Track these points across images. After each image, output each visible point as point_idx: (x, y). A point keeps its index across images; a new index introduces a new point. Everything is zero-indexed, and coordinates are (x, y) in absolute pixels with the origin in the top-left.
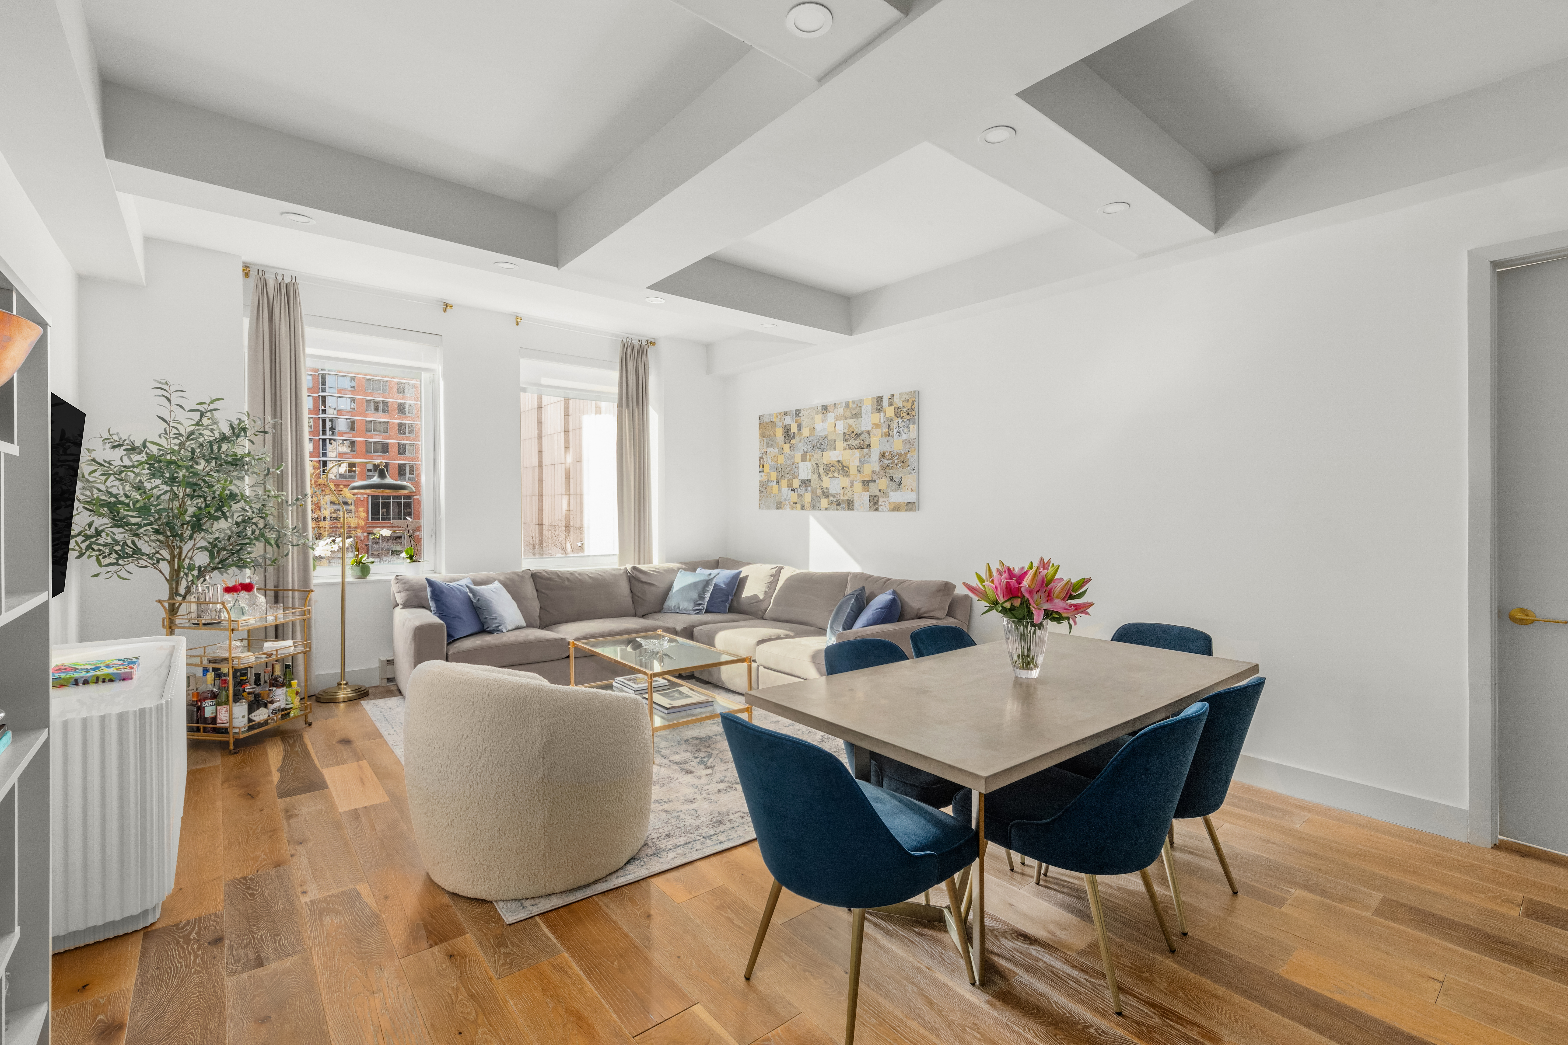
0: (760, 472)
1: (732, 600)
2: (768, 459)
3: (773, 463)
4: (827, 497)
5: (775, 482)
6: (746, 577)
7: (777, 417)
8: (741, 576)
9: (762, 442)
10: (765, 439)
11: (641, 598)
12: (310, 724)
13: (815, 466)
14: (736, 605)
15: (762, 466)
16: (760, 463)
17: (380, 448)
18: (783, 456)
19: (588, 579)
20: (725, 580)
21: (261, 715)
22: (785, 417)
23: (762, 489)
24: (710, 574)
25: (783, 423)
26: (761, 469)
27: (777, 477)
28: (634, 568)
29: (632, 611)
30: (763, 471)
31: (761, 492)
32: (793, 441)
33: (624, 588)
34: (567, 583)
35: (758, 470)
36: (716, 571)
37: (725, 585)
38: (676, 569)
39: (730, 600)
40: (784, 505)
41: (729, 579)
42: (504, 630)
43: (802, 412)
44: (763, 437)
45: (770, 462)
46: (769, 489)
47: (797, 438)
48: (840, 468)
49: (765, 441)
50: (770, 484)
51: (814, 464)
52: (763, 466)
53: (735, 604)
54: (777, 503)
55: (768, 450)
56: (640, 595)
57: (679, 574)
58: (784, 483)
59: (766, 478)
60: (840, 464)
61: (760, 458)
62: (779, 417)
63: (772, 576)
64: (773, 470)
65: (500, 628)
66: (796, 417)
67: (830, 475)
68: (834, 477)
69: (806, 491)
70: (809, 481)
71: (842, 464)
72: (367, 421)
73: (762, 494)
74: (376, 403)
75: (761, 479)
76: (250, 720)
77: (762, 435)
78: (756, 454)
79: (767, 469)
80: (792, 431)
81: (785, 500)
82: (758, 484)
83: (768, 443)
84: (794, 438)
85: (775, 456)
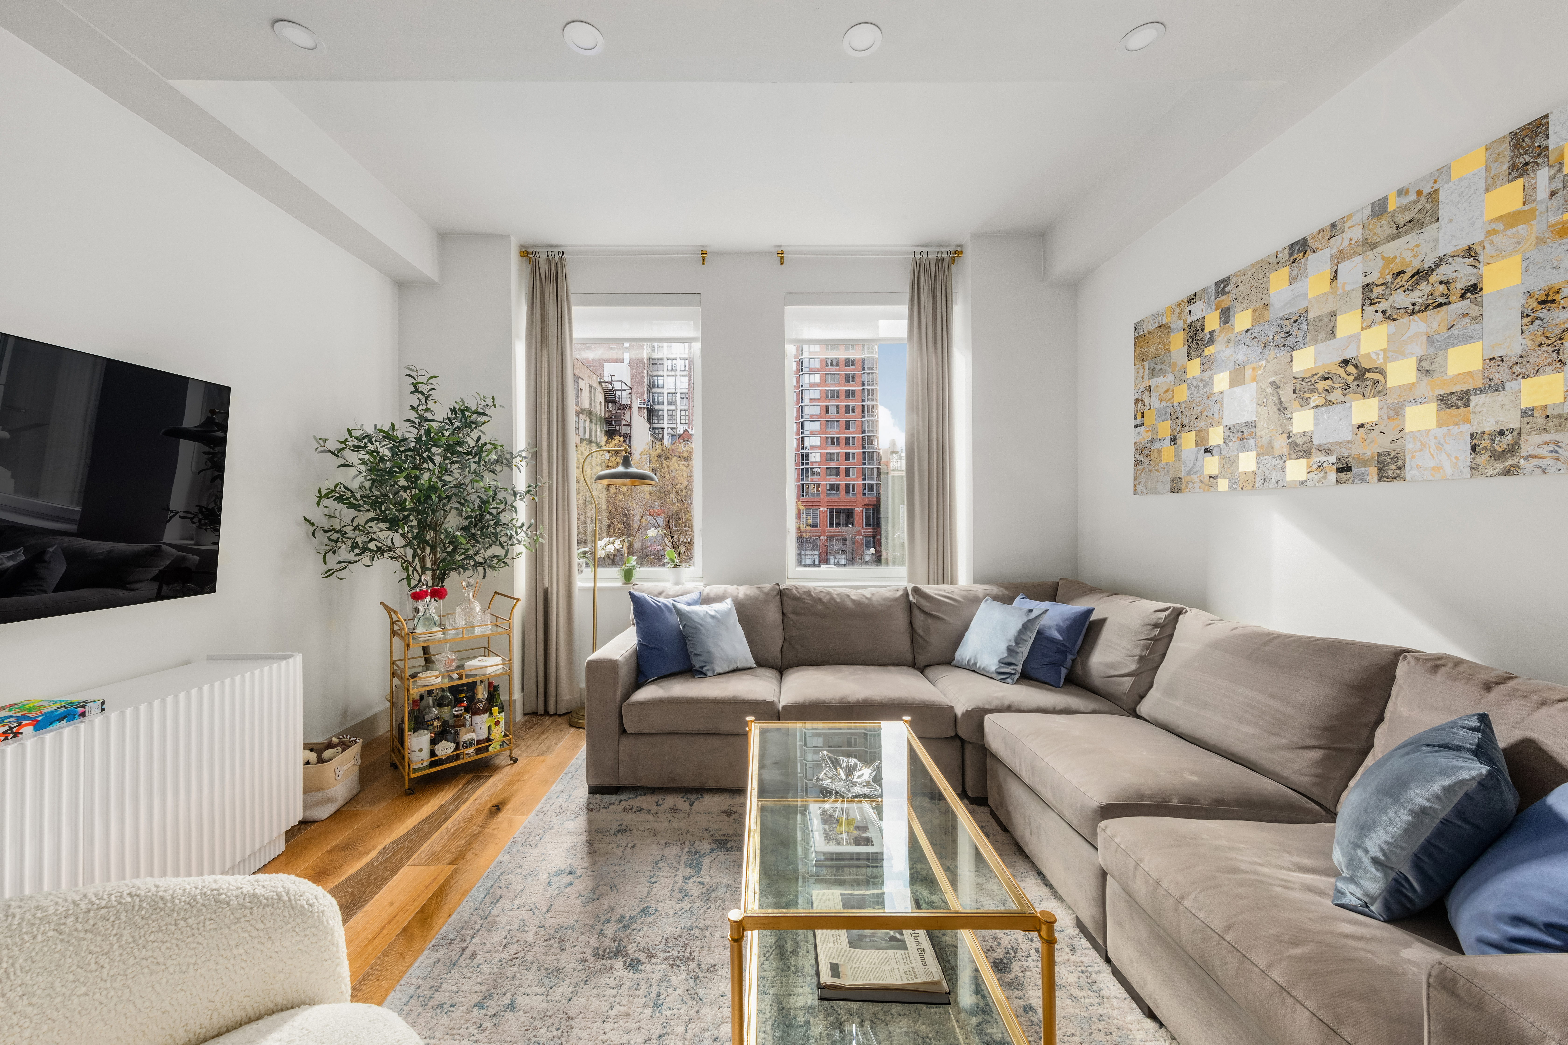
0: (1136, 426)
1: (1073, 661)
2: (1153, 398)
3: (1164, 403)
4: (1306, 453)
5: (1168, 441)
6: (1102, 622)
7: (1173, 312)
8: (1093, 617)
9: (1141, 371)
10: (1146, 363)
11: (923, 638)
12: (516, 761)
13: (1269, 390)
14: (1080, 673)
15: (1140, 416)
16: (1136, 411)
17: (834, 472)
18: (1185, 386)
19: (849, 604)
20: (1061, 623)
21: (446, 748)
22: (1189, 308)
23: (1141, 458)
24: (1031, 611)
25: (1185, 321)
26: (1138, 422)
27: (1172, 430)
28: (916, 590)
29: (909, 657)
30: (1142, 425)
31: (1137, 463)
32: (1209, 351)
33: (900, 620)
34: (820, 607)
35: (1133, 423)
36: (1045, 605)
37: (1059, 631)
38: (981, 596)
39: (1069, 662)
40: (1188, 483)
41: (1067, 622)
42: (709, 674)
43: (1233, 280)
44: (1143, 360)
45: (1156, 403)
46: (1154, 455)
47: (1220, 339)
48: (1350, 379)
49: (1147, 367)
50: (1156, 446)
51: (1265, 384)
52: (1142, 414)
53: (1079, 670)
54: (1172, 481)
55: (1153, 382)
56: (921, 634)
57: (983, 605)
58: (1188, 440)
59: (1148, 436)
60: (1351, 369)
61: (1137, 401)
62: (1177, 311)
63: (1156, 626)
64: (1164, 417)
65: (705, 669)
66: (1217, 297)
67: (1316, 399)
68: (1328, 403)
69: (1244, 449)
70: (1251, 425)
71: (1356, 366)
72: (827, 453)
73: (1140, 467)
74: (832, 439)
75: (1138, 439)
76: (433, 753)
77: (1141, 358)
78: (1129, 395)
79: (1150, 419)
80: (1206, 331)
81: (1189, 473)
82: (1132, 449)
83: (1152, 370)
84: (1211, 341)
85: (1167, 391)
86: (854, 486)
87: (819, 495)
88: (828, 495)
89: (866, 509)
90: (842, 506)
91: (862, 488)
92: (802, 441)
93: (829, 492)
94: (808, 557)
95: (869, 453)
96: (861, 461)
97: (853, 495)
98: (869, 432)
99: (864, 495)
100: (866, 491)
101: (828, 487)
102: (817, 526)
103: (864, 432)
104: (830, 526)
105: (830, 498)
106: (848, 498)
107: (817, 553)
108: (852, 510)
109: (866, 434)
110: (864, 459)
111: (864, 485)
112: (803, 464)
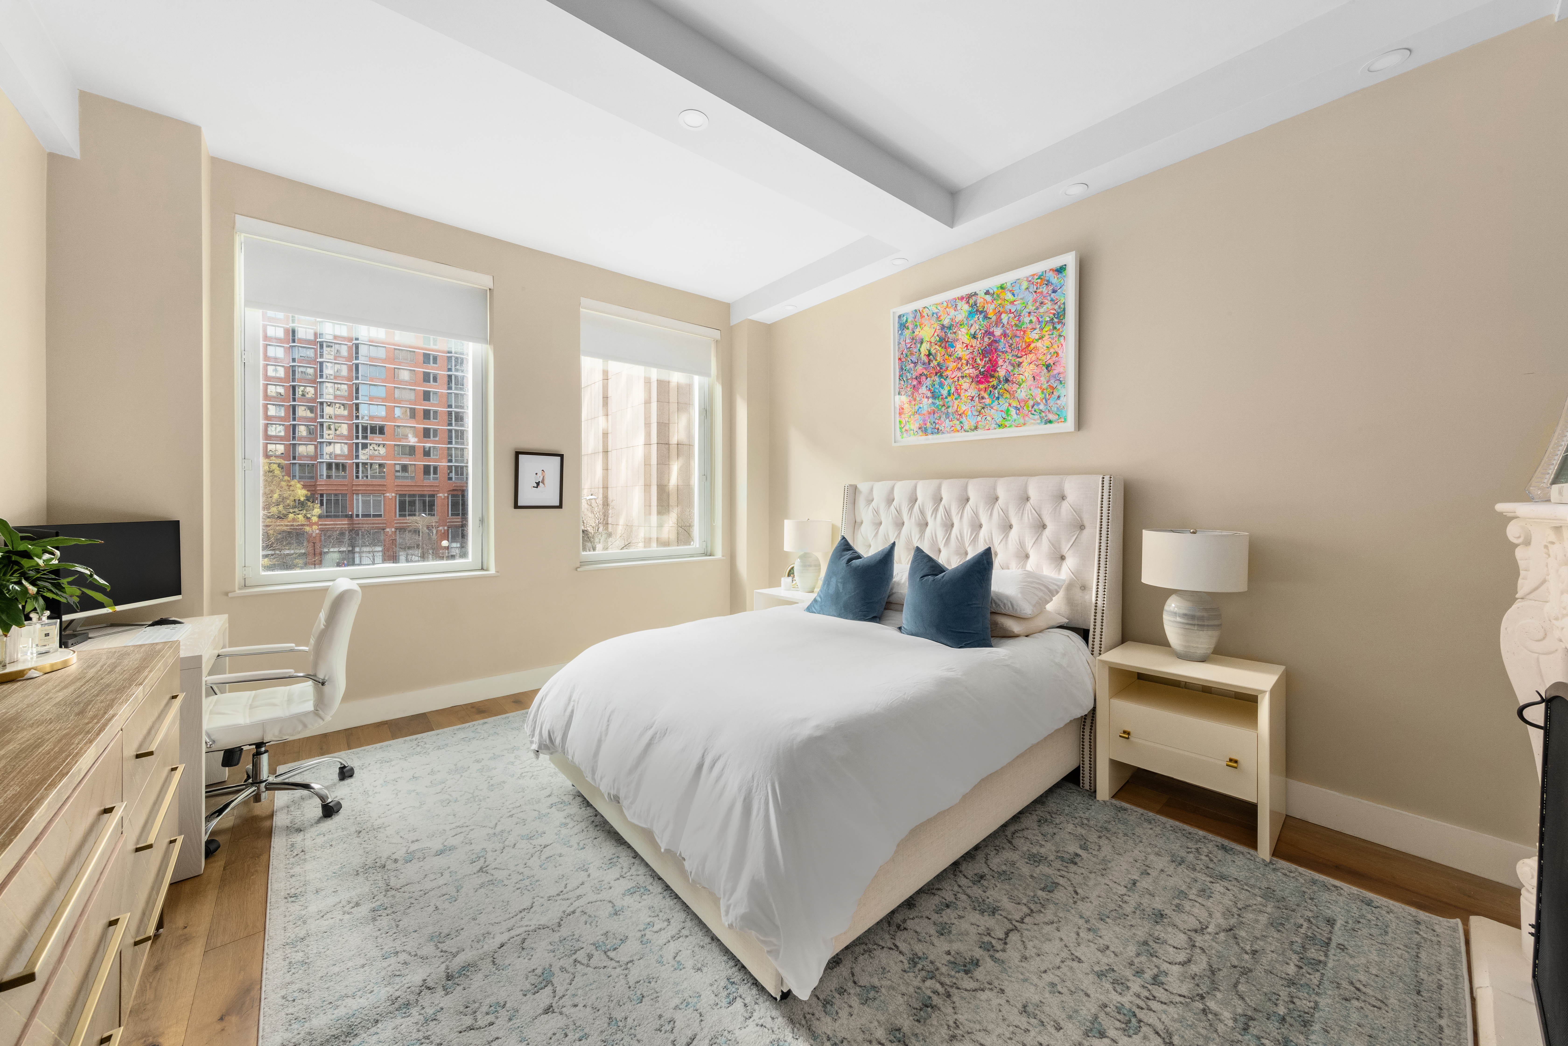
86: (435, 468)
87: (383, 477)
88: (397, 477)
89: (453, 496)
90: (417, 491)
91: (446, 471)
92: (357, 409)
93: (398, 474)
94: (364, 555)
95: (456, 431)
96: (447, 440)
97: (434, 479)
98: (456, 407)
99: (450, 479)
100: (453, 475)
101: (398, 468)
102: (380, 516)
103: (450, 406)
104: (400, 516)
105: (399, 482)
106: (427, 482)
107: (380, 549)
108: (433, 496)
109: (453, 409)
110: (450, 437)
111: (450, 468)
112: (357, 438)
